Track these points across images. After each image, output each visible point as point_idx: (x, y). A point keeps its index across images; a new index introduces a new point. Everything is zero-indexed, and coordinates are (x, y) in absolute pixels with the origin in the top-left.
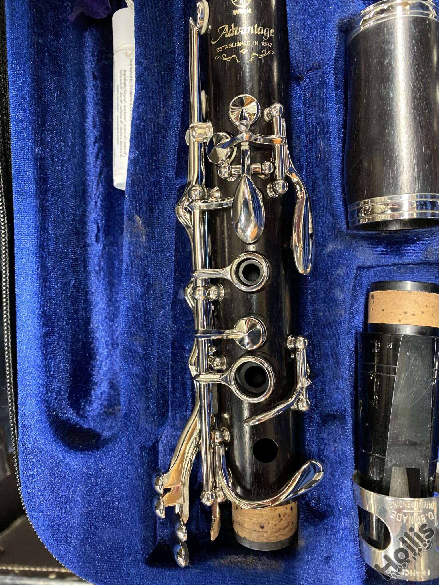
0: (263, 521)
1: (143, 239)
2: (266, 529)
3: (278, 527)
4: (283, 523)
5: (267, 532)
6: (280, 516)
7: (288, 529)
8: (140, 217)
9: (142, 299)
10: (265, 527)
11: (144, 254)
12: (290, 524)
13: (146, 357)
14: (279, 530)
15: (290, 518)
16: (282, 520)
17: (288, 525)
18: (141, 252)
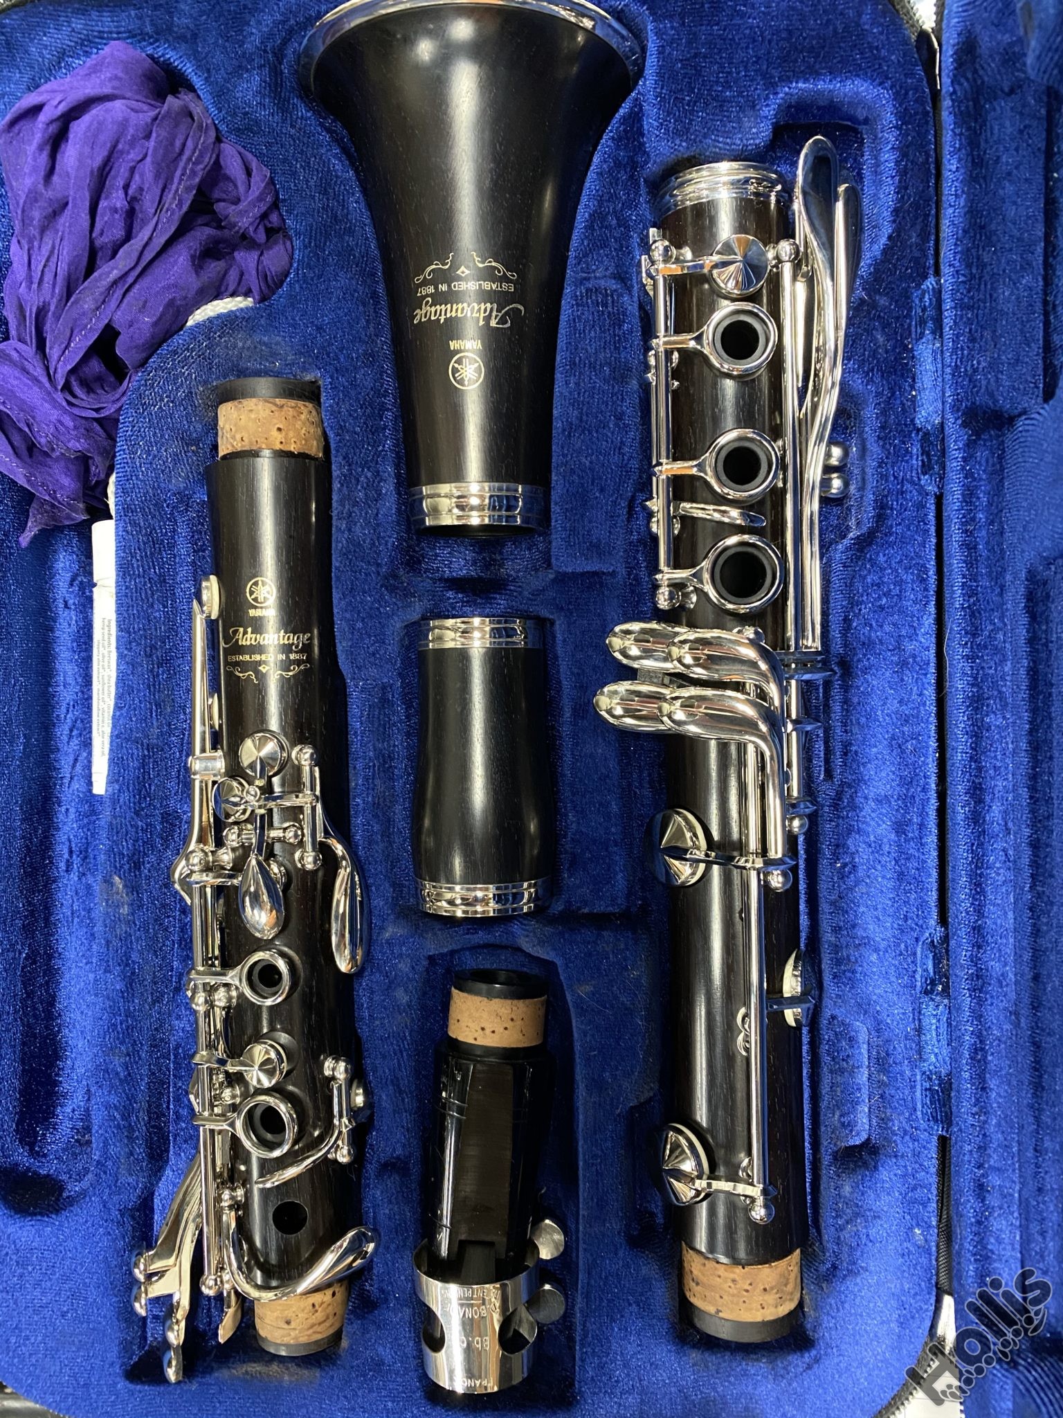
0: (289, 1314)
1: (125, 910)
2: (293, 1325)
3: (310, 1321)
4: (320, 1315)
5: (294, 1329)
6: (314, 1305)
7: (327, 1324)
8: (121, 878)
9: (123, 997)
10: (292, 1323)
11: (126, 932)
12: (331, 1317)
13: (129, 1079)
14: (312, 1326)
15: (330, 1308)
16: (317, 1311)
17: (328, 1318)
18: (121, 929)
